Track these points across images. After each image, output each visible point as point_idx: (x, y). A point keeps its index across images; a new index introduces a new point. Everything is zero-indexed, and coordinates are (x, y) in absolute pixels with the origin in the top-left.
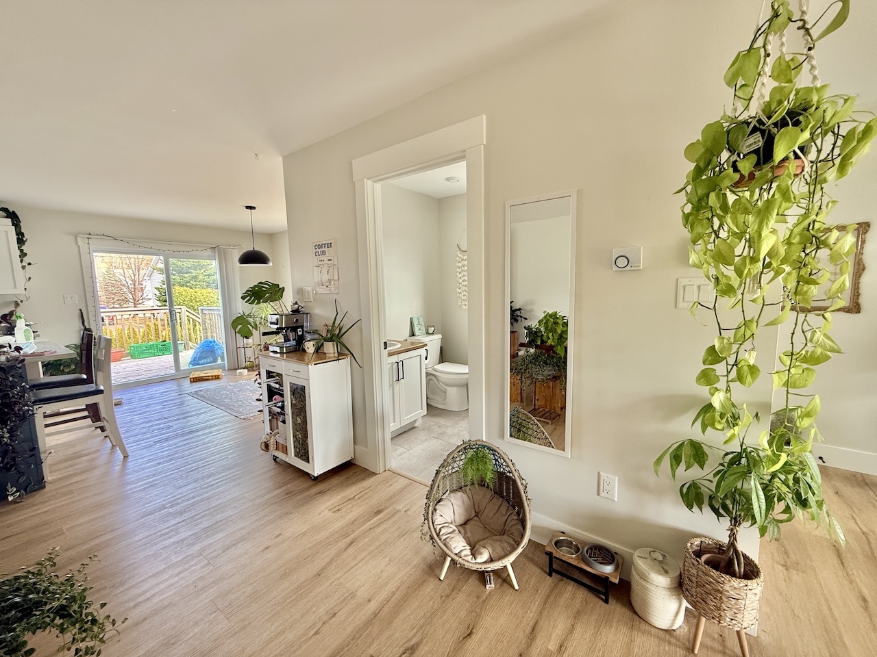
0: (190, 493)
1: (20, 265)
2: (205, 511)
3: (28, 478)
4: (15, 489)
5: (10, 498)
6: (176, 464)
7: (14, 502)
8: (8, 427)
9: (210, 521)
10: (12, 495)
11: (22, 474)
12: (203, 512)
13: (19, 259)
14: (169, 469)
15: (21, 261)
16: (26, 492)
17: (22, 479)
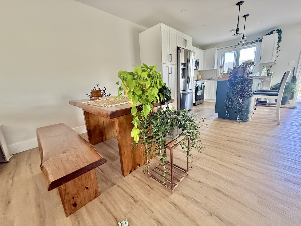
0: (293, 149)
1: (276, 51)
2: (293, 160)
3: (244, 117)
4: (239, 118)
5: (237, 120)
6: (297, 136)
7: (238, 121)
8: (242, 99)
9: (292, 165)
10: (238, 119)
11: (243, 115)
12: (292, 159)
13: (276, 49)
14: (292, 136)
15: (277, 50)
16: (242, 121)
17: (242, 117)
